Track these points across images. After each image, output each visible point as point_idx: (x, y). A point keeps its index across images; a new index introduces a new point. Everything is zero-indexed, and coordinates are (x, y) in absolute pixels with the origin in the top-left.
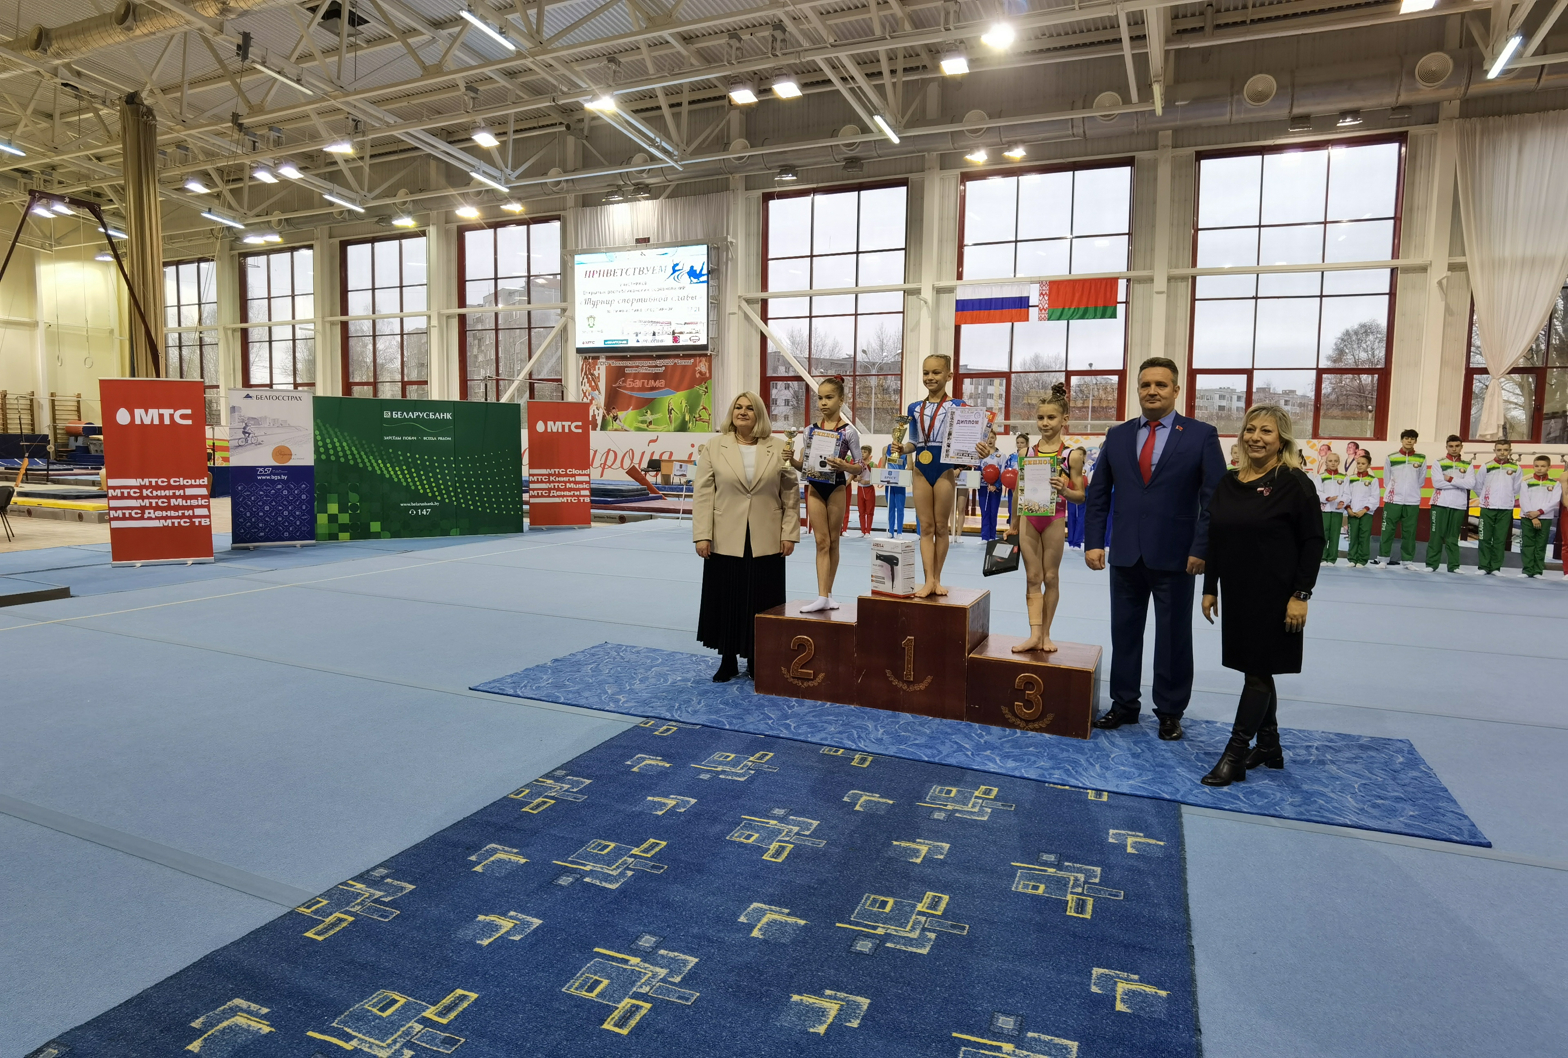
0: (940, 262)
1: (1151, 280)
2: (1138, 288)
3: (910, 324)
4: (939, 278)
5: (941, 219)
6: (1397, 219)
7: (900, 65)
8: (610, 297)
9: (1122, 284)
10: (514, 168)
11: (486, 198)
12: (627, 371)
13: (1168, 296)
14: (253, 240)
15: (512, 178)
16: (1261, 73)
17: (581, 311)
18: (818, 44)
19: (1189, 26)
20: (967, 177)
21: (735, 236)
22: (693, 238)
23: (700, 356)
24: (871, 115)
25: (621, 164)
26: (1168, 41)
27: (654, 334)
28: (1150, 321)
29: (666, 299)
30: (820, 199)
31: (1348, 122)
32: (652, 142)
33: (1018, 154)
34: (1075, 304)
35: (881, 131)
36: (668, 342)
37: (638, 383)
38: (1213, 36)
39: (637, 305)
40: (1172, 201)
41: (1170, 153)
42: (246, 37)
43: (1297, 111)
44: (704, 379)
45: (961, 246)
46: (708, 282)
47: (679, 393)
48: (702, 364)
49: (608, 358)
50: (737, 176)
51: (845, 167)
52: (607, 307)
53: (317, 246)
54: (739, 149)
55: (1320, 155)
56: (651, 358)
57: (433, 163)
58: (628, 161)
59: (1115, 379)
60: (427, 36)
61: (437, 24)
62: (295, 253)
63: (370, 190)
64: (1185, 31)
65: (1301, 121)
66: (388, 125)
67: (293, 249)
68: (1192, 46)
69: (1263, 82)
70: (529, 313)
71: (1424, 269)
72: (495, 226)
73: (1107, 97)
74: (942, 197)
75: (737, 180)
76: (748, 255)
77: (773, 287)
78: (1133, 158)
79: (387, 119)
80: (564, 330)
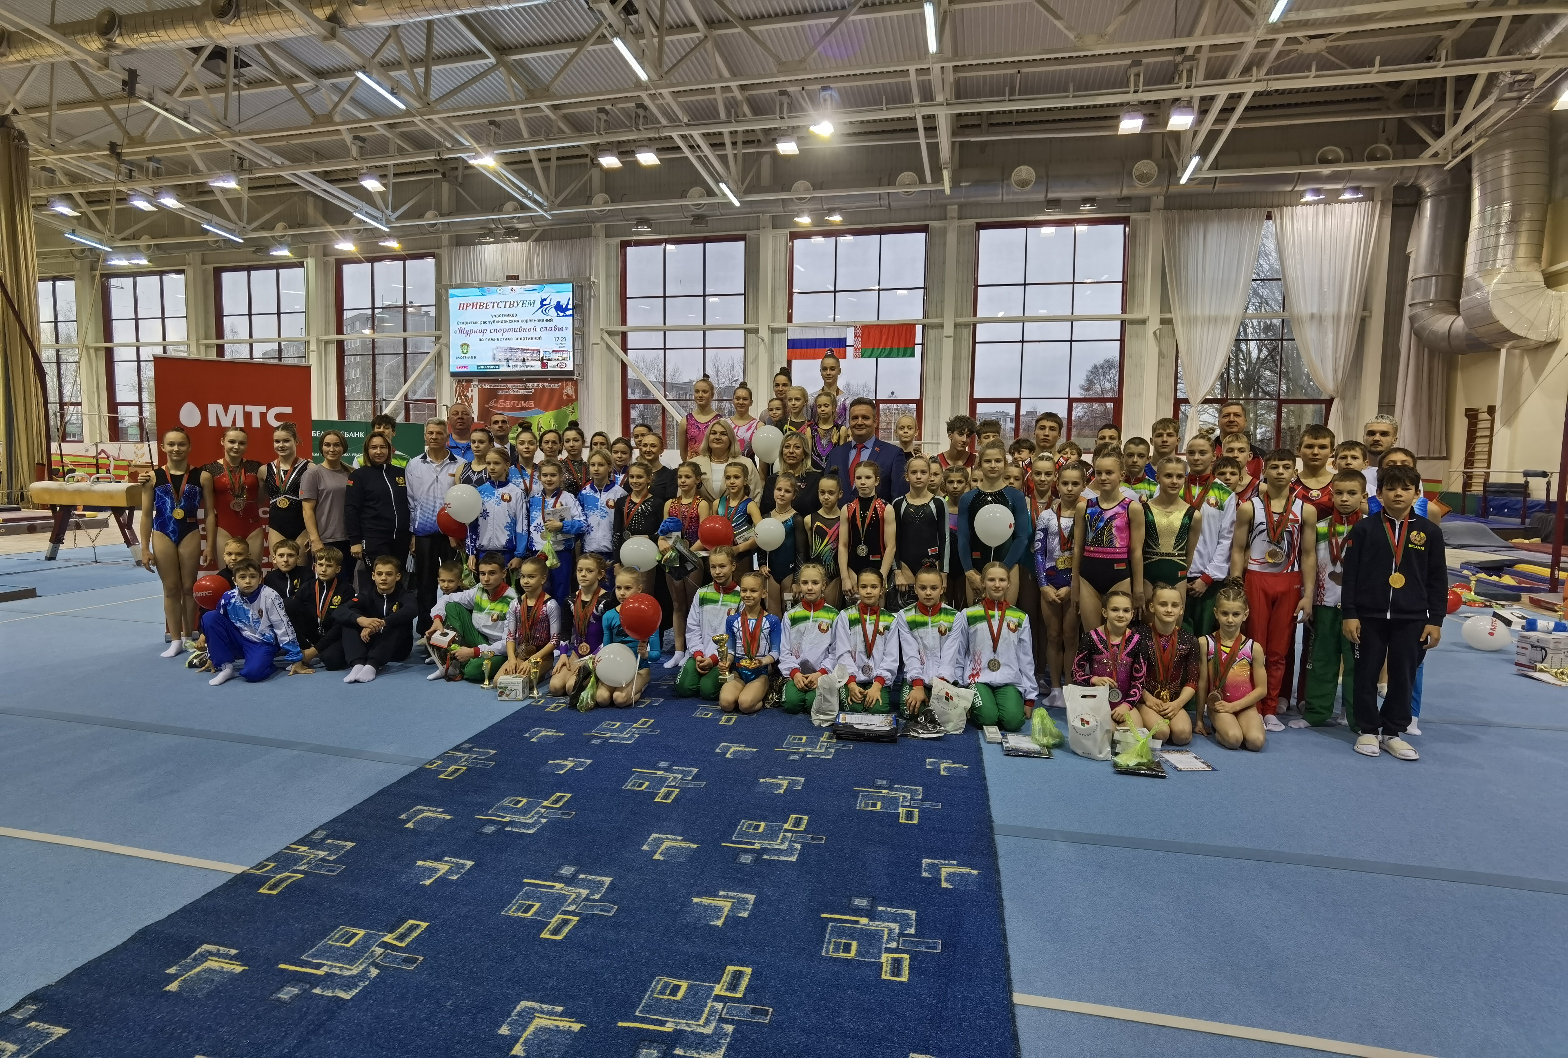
0: (773, 307)
1: (941, 326)
2: (932, 333)
3: (750, 359)
4: (773, 320)
5: (774, 270)
6: (1124, 282)
7: (740, 139)
8: (483, 327)
9: (919, 329)
10: (394, 210)
11: (364, 235)
12: (499, 393)
13: (955, 340)
14: (120, 262)
15: (393, 218)
16: (1024, 164)
17: (455, 339)
18: (673, 120)
19: (970, 123)
20: (794, 236)
21: (597, 277)
22: (558, 276)
23: (567, 380)
24: (717, 182)
25: (493, 211)
26: (954, 134)
27: (524, 360)
28: (941, 359)
29: (534, 330)
30: (670, 247)
31: (1088, 207)
32: (525, 194)
33: (836, 218)
34: (882, 345)
35: (724, 195)
36: (537, 366)
37: (509, 404)
38: (988, 134)
39: (507, 335)
40: (958, 262)
41: (956, 223)
42: (133, 75)
43: (1051, 195)
44: (571, 400)
45: (791, 294)
46: (573, 315)
47: (548, 413)
48: (568, 388)
49: (480, 381)
50: (598, 225)
51: (692, 223)
52: (480, 336)
53: (189, 271)
54: (600, 204)
55: (1069, 230)
56: (521, 381)
57: (310, 200)
58: (499, 209)
59: (914, 406)
60: (310, 83)
61: (320, 74)
62: (164, 277)
63: (249, 223)
64: (967, 126)
65: (1054, 203)
66: (276, 165)
67: (162, 273)
68: (973, 139)
69: (1025, 172)
70: (405, 340)
71: (1143, 322)
72: (372, 260)
73: (907, 176)
74: (774, 252)
75: (598, 228)
76: (608, 293)
77: (631, 321)
78: (927, 226)
79: (274, 160)
80: (439, 355)
